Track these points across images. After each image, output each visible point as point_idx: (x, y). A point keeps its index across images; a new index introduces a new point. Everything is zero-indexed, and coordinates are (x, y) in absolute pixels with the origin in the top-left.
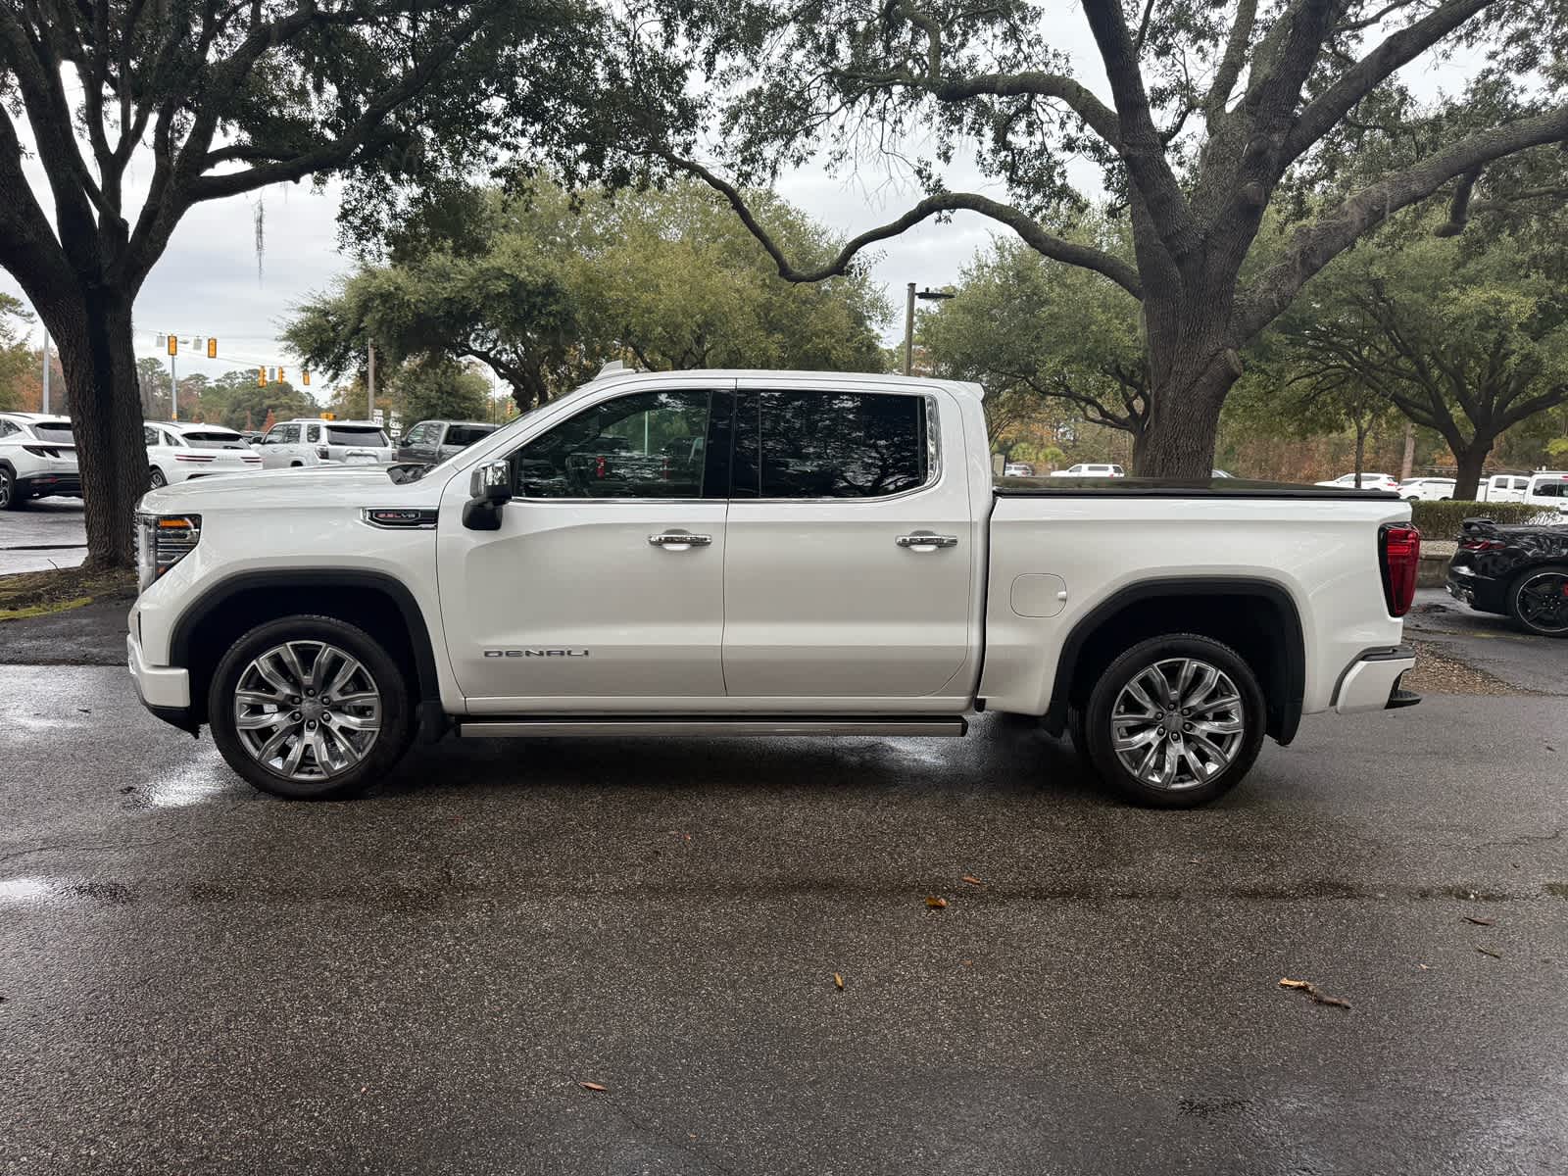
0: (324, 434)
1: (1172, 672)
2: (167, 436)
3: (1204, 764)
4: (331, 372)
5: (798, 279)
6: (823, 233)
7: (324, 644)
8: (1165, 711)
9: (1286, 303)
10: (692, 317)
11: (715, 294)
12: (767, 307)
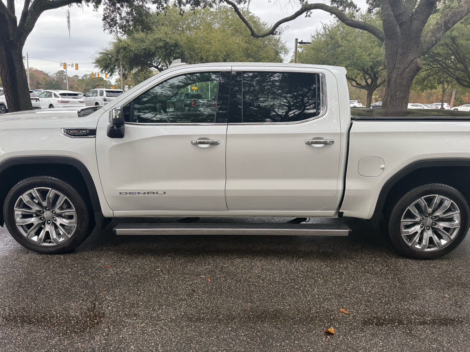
0: (105, 93)
1: (429, 201)
2: (55, 94)
3: (440, 240)
4: (110, 74)
5: (258, 37)
6: (266, 24)
7: (50, 189)
8: (424, 217)
9: (438, 41)
10: (222, 53)
11: (230, 45)
12: (247, 49)
